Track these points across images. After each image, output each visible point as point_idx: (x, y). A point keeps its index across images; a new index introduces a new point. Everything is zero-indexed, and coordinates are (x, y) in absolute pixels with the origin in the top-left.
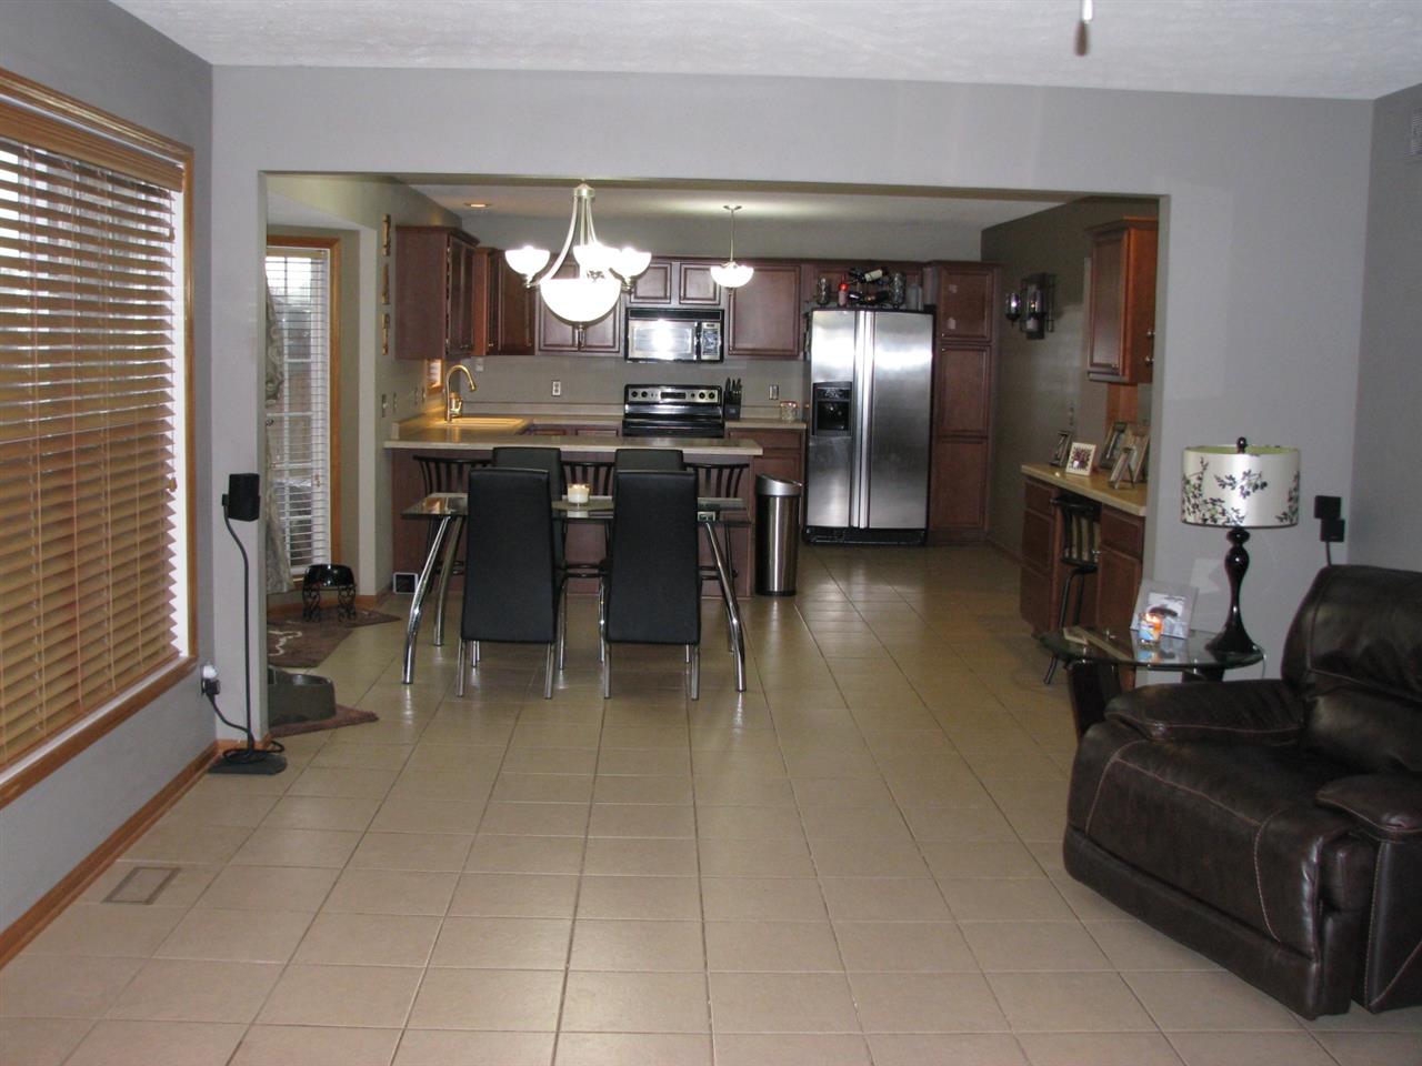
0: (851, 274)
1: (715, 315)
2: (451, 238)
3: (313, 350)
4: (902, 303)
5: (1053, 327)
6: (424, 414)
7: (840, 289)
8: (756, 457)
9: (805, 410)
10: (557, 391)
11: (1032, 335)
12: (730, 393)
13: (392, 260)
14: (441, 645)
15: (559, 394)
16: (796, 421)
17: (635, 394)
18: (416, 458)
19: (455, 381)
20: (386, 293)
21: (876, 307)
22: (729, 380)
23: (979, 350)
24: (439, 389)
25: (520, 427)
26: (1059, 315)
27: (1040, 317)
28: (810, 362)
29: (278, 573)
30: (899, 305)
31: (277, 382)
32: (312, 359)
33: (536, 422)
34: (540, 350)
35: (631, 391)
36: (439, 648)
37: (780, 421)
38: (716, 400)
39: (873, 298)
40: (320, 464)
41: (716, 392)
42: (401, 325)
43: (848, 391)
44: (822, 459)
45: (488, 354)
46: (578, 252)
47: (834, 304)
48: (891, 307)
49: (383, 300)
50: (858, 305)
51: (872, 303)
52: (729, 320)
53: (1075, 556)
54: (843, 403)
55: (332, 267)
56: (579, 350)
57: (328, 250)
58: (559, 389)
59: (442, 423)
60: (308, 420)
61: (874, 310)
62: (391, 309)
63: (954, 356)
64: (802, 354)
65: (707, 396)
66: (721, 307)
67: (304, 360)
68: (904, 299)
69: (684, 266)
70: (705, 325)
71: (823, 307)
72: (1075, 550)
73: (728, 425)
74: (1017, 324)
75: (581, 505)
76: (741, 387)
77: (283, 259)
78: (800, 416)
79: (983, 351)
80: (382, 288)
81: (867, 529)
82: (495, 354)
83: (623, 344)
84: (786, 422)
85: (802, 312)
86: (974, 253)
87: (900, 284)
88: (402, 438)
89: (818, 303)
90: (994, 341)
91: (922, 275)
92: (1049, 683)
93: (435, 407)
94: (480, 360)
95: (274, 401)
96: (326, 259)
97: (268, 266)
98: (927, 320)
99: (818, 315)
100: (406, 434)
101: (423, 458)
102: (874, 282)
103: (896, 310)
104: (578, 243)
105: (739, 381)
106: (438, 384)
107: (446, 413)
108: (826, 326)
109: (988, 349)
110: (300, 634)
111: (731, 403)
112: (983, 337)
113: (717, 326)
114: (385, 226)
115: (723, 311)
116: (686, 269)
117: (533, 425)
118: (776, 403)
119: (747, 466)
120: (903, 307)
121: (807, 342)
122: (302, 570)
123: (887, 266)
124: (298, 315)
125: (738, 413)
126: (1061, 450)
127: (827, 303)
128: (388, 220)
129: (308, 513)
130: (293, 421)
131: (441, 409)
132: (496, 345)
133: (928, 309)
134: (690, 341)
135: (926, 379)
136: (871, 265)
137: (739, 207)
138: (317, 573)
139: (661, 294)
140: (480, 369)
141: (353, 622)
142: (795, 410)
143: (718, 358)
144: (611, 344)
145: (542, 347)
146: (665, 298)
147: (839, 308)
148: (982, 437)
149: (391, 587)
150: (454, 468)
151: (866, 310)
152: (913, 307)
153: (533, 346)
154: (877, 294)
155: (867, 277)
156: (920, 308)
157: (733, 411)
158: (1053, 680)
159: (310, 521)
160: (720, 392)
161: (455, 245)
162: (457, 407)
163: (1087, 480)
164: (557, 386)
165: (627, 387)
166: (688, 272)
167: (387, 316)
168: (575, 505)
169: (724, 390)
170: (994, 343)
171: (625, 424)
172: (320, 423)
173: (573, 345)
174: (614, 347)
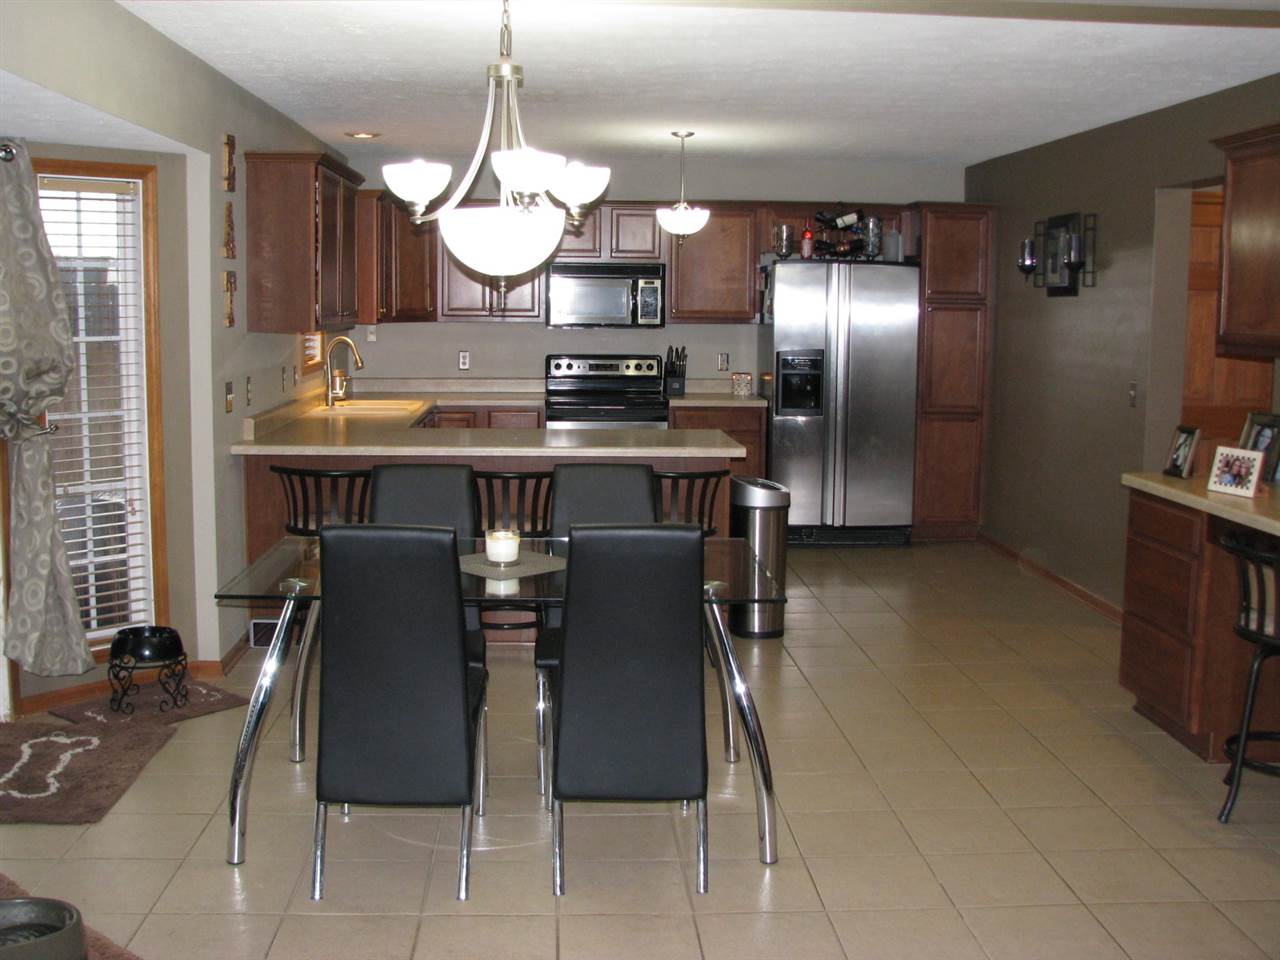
0: (818, 220)
1: (653, 271)
2: (320, 167)
3: (122, 323)
4: (878, 255)
5: (1094, 279)
6: (295, 401)
7: (803, 237)
8: (733, 459)
9: (762, 383)
10: (464, 364)
11: (1055, 291)
12: (673, 364)
13: (239, 199)
14: (302, 760)
15: (467, 367)
16: (751, 396)
17: (558, 367)
18: (273, 468)
19: (339, 356)
20: (229, 242)
21: (849, 258)
22: (671, 348)
23: (971, 310)
24: (319, 366)
25: (419, 413)
26: (1102, 265)
27: (1075, 268)
28: (771, 326)
29: (70, 647)
30: (874, 257)
31: (64, 370)
32: (122, 335)
33: (440, 403)
34: (443, 315)
35: (553, 363)
36: (298, 766)
37: (732, 396)
38: (654, 372)
39: (847, 248)
40: (136, 484)
41: (654, 363)
42: (256, 287)
43: (818, 361)
44: (788, 444)
45: (379, 321)
46: (500, 162)
47: (795, 256)
48: (863, 258)
49: (224, 252)
50: (828, 257)
51: (844, 254)
52: (671, 277)
53: (1253, 626)
54: (814, 375)
55: (146, 205)
56: (491, 315)
57: (140, 181)
58: (467, 361)
59: (319, 410)
60: (117, 424)
61: (849, 263)
62: (240, 265)
63: (941, 316)
64: (758, 316)
65: (644, 367)
66: (661, 261)
67: (109, 338)
68: (881, 249)
69: (615, 212)
70: (641, 283)
71: (784, 259)
72: (1254, 616)
73: (674, 403)
74: (1031, 277)
75: (509, 565)
76: (686, 356)
77: (73, 194)
78: (755, 390)
79: (976, 310)
80: (222, 237)
81: (843, 527)
82: (389, 321)
83: (543, 307)
84: (739, 397)
85: (758, 266)
86: (955, 193)
87: (876, 231)
88: (259, 441)
89: (778, 255)
90: (989, 298)
91: (900, 220)
92: (1226, 821)
93: (314, 388)
94: (372, 328)
95: (60, 399)
96: (136, 194)
97: (43, 203)
98: (911, 275)
99: (781, 270)
100: (265, 434)
101: (286, 469)
102: (848, 228)
103: (870, 261)
104: (498, 148)
105: (684, 349)
106: (318, 359)
107: (327, 396)
108: (790, 282)
109: (983, 309)
110: (96, 741)
111: (674, 376)
112: (976, 293)
113: (658, 283)
114: (225, 150)
115: (664, 266)
116: (618, 216)
117: (436, 407)
118: (727, 374)
119: (726, 473)
120: (880, 258)
121: (767, 303)
122: (111, 632)
123: (863, 211)
124: (96, 274)
125: (683, 386)
126: (1182, 452)
127: (789, 255)
128: (231, 143)
129: (123, 551)
130: (95, 426)
131: (320, 390)
132: (389, 309)
133: (910, 261)
134: (624, 300)
135: (912, 345)
136: (844, 208)
137: (691, 134)
138: (128, 643)
139: (591, 247)
140: (372, 338)
141: (180, 712)
142: (750, 382)
143: (658, 321)
144: (529, 306)
145: (446, 312)
146: (594, 250)
147: (803, 260)
148: (973, 415)
149: (247, 640)
150: (326, 483)
151: (840, 262)
152: (892, 258)
153: (435, 310)
154: (851, 243)
155: (840, 222)
156: (901, 259)
157: (676, 386)
158: (1233, 817)
159: (124, 563)
160: (660, 363)
161: (326, 178)
162: (341, 389)
163: (1251, 504)
164: (464, 358)
165: (549, 359)
166: (621, 218)
167: (231, 275)
168: (497, 564)
169: (664, 360)
170: (990, 301)
171: (548, 404)
172: (134, 427)
173: (483, 309)
174: (533, 310)
